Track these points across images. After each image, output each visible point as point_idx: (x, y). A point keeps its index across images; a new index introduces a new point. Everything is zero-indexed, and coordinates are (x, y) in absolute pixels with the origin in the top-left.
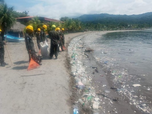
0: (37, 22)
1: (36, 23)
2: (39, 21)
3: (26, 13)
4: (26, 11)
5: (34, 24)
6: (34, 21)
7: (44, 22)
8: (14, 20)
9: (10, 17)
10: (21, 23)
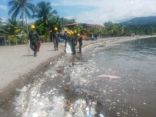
0: (81, 28)
1: (79, 28)
2: (82, 27)
3: (74, 20)
4: (74, 19)
5: (78, 29)
6: (78, 27)
7: (86, 27)
8: (63, 27)
9: (60, 25)
10: (69, 29)
